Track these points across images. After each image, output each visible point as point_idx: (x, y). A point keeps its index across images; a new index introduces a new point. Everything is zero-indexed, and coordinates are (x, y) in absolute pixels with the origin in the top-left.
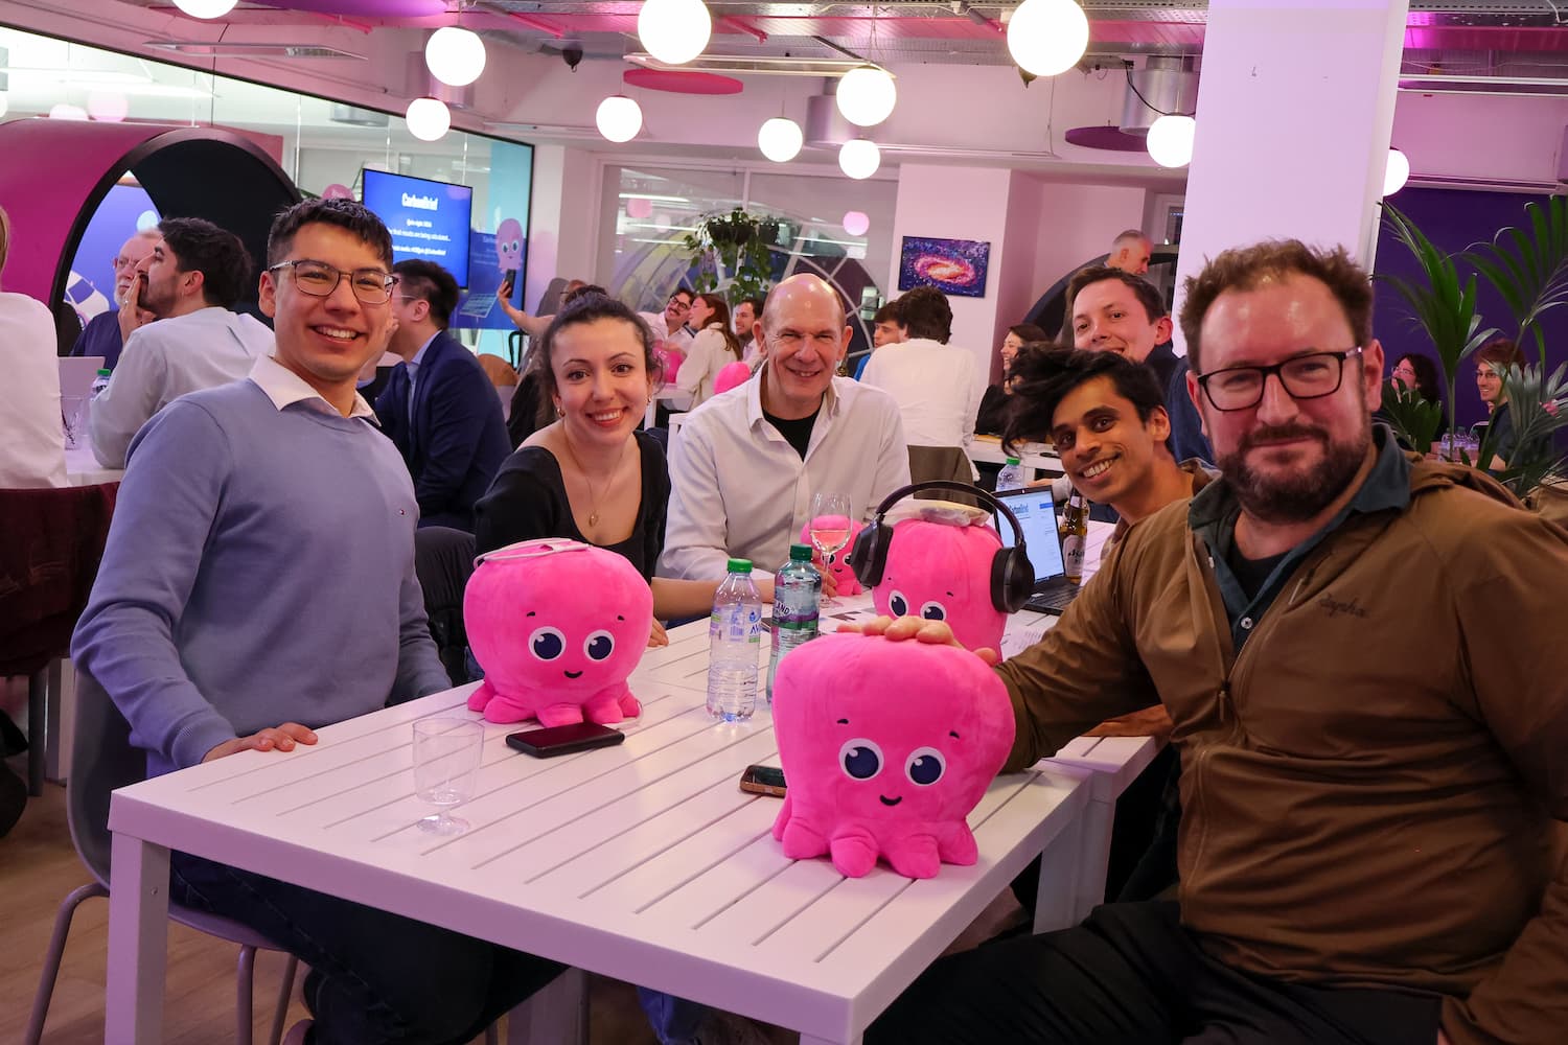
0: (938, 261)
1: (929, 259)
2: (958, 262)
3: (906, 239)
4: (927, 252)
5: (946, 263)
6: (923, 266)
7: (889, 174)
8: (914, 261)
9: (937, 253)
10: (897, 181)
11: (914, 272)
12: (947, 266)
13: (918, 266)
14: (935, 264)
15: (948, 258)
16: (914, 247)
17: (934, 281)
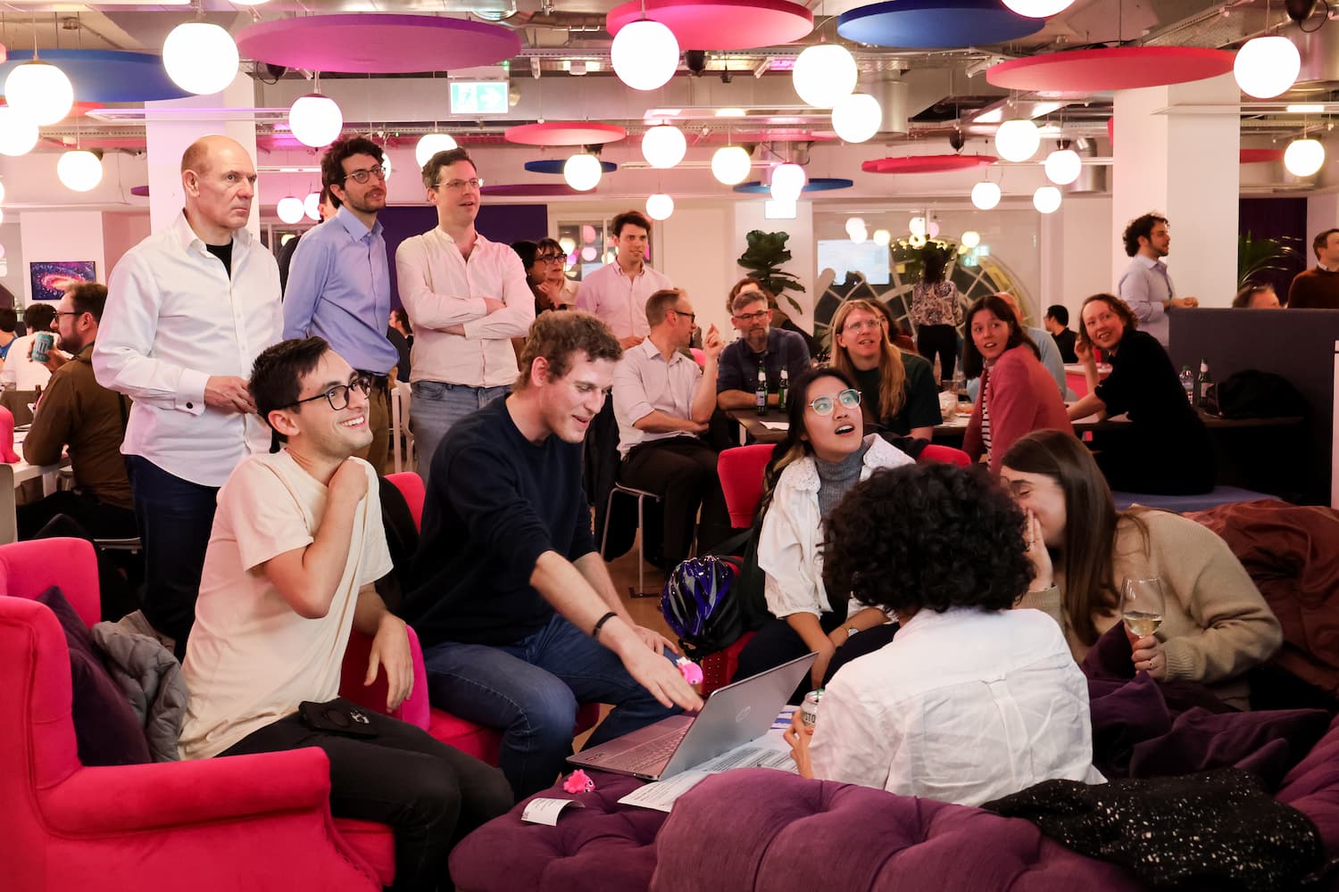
0: (59, 277)
1: (53, 277)
2: (73, 277)
3: (32, 265)
4: (50, 272)
5: (65, 278)
6: (48, 282)
7: (13, 220)
8: (41, 279)
9: (57, 272)
10: (19, 224)
11: (42, 286)
12: (66, 280)
13: (45, 281)
14: (57, 280)
15: (66, 274)
16: (38, 270)
17: (58, 291)
